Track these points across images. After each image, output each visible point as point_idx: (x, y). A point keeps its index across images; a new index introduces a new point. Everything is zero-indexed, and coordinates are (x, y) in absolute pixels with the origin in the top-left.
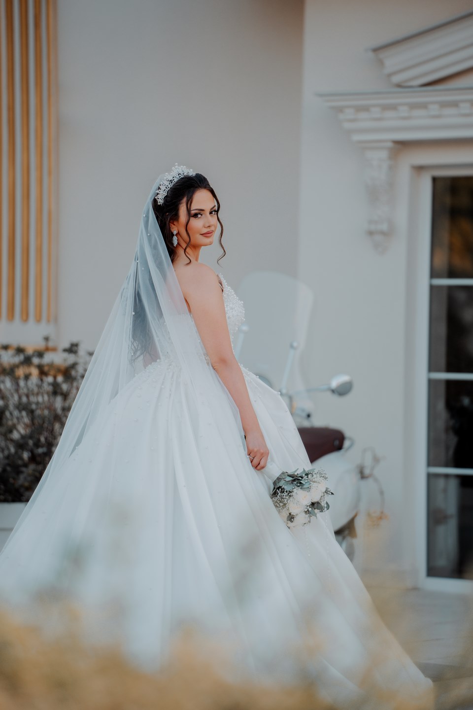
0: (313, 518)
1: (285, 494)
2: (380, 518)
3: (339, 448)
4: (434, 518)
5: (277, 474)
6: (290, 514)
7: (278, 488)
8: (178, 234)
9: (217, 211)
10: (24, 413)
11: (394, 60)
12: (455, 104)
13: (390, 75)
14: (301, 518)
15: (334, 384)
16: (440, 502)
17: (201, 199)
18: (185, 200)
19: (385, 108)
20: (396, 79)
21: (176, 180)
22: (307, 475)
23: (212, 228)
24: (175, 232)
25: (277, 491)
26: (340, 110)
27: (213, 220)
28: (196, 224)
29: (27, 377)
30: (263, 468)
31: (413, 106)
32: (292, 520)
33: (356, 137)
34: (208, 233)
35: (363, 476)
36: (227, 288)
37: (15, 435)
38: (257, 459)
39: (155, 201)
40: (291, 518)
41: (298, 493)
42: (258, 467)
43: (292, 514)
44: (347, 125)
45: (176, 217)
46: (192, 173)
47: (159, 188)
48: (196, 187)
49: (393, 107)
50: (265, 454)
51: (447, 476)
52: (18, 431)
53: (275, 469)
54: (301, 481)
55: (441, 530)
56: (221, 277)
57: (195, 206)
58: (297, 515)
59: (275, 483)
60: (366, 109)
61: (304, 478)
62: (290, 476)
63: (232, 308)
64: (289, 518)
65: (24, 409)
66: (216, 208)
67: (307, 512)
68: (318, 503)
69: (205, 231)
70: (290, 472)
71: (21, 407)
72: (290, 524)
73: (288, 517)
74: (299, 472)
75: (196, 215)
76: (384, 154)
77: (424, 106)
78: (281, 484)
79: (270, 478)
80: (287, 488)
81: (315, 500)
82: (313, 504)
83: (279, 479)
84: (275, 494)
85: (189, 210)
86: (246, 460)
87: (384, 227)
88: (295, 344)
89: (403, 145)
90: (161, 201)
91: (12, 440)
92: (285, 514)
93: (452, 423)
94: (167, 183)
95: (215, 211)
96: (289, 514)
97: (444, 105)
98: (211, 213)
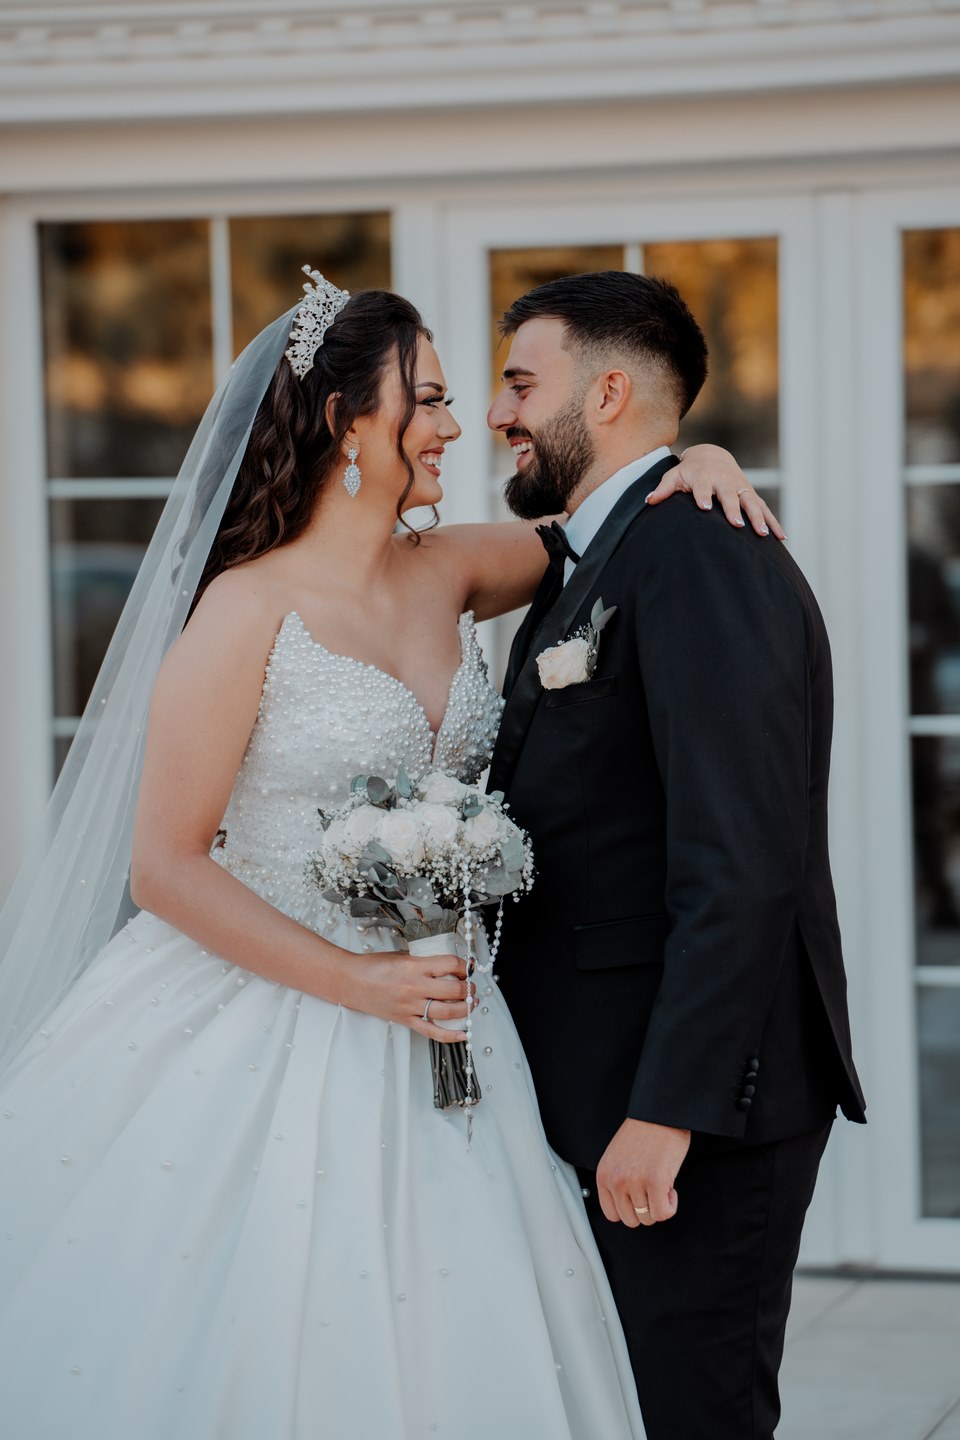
6: (464, 818)
18: (394, 356)
24: (352, 454)
32: (468, 801)
43: (459, 815)
54: (378, 880)
57: (429, 375)
58: (448, 804)
61: (364, 885)
64: (475, 809)
67: (417, 796)
73: (474, 815)
75: (433, 401)
96: (468, 820)
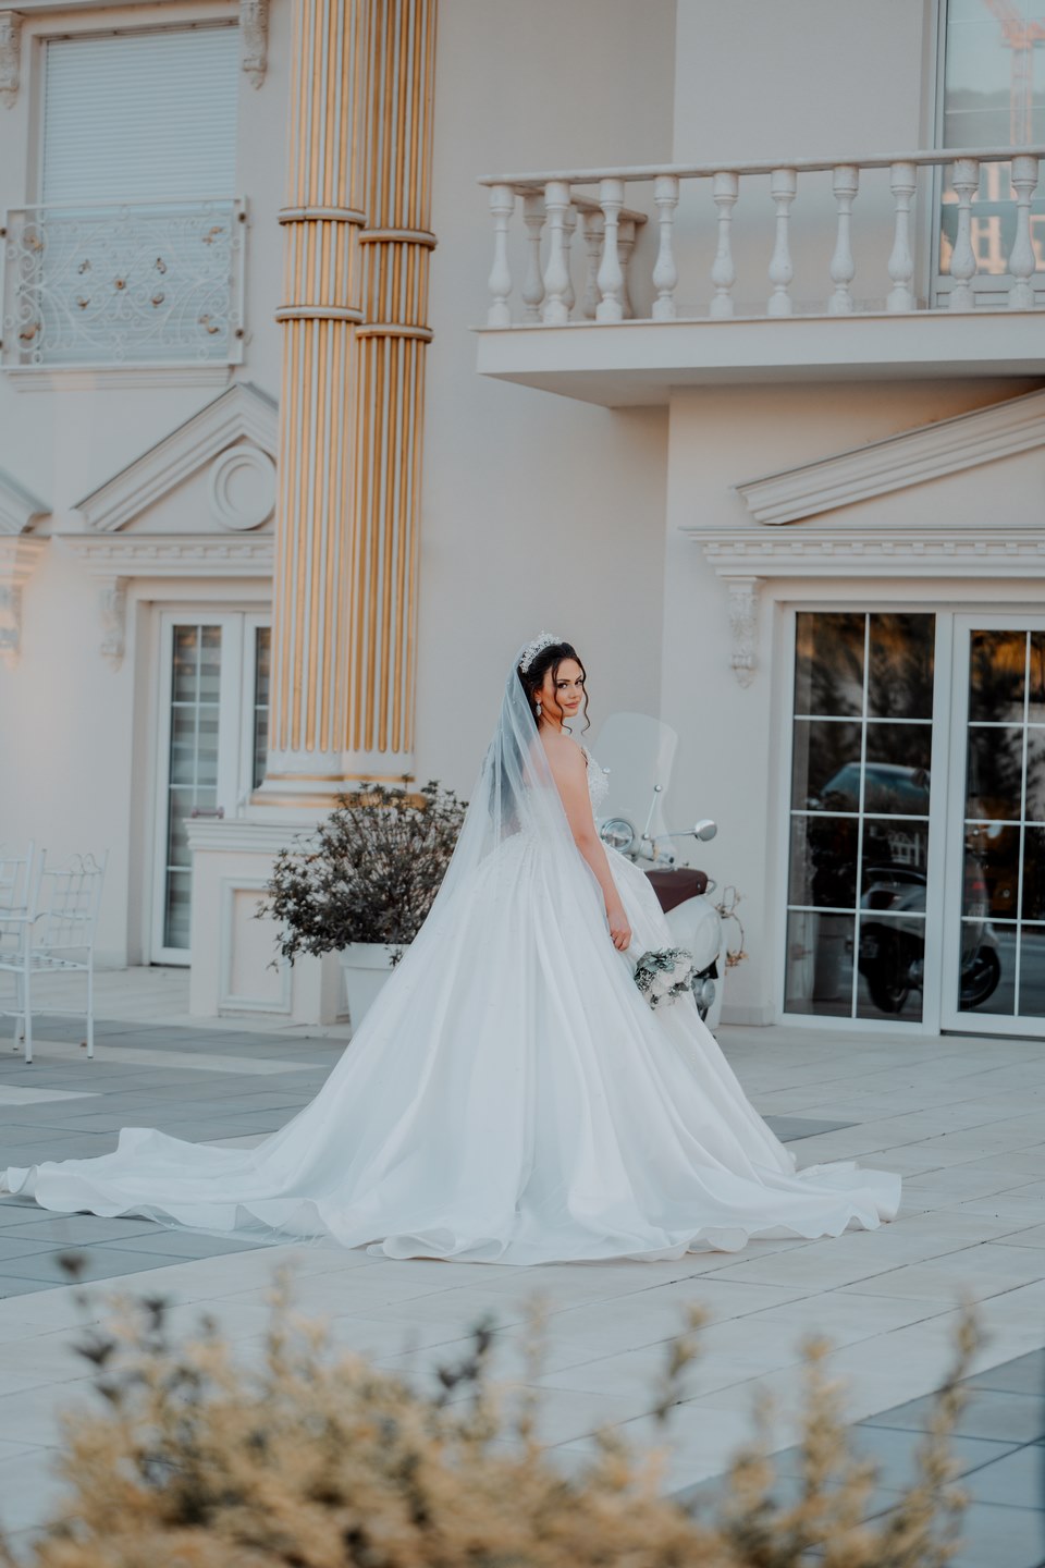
0: (677, 999)
1: (648, 976)
2: (739, 958)
3: (702, 892)
4: (793, 953)
5: (640, 954)
6: (654, 995)
7: (642, 969)
8: (542, 703)
9: (583, 682)
10: (383, 854)
11: (757, 498)
12: (818, 544)
13: (754, 512)
14: (665, 999)
15: (698, 828)
16: (799, 938)
17: (567, 669)
18: (550, 669)
19: (749, 544)
20: (759, 516)
21: (542, 648)
22: (671, 954)
23: (577, 699)
24: (539, 702)
25: (641, 974)
26: (705, 544)
27: (578, 690)
28: (563, 694)
29: (386, 817)
30: (625, 949)
31: (776, 544)
33: (720, 572)
34: (573, 704)
35: (723, 913)
36: (591, 761)
37: (374, 877)
38: (620, 941)
39: (519, 669)
40: (655, 999)
41: (661, 974)
42: (620, 947)
43: (656, 995)
44: (711, 559)
45: (540, 686)
46: (558, 641)
47: (524, 656)
48: (561, 657)
49: (758, 544)
50: (627, 935)
51: (805, 912)
52: (376, 871)
53: (638, 948)
54: (664, 963)
55: (799, 964)
56: (586, 749)
57: (561, 676)
58: (660, 996)
59: (638, 964)
60: (731, 544)
61: (668, 959)
62: (654, 956)
63: (596, 782)
65: (382, 850)
66: (582, 678)
67: (671, 994)
68: (682, 984)
69: (569, 701)
70: (654, 952)
71: (380, 848)
72: (653, 1004)
74: (663, 951)
75: (561, 686)
76: (748, 589)
77: (788, 544)
78: (644, 965)
79: (633, 958)
80: (650, 969)
81: (679, 981)
82: (677, 985)
83: (642, 960)
84: (637, 976)
85: (555, 681)
86: (609, 940)
87: (749, 662)
88: (658, 788)
89: (767, 580)
90: (525, 669)
91: (371, 881)
92: (649, 996)
93: (811, 852)
94: (533, 652)
95: (581, 681)
97: (807, 544)
98: (576, 683)
